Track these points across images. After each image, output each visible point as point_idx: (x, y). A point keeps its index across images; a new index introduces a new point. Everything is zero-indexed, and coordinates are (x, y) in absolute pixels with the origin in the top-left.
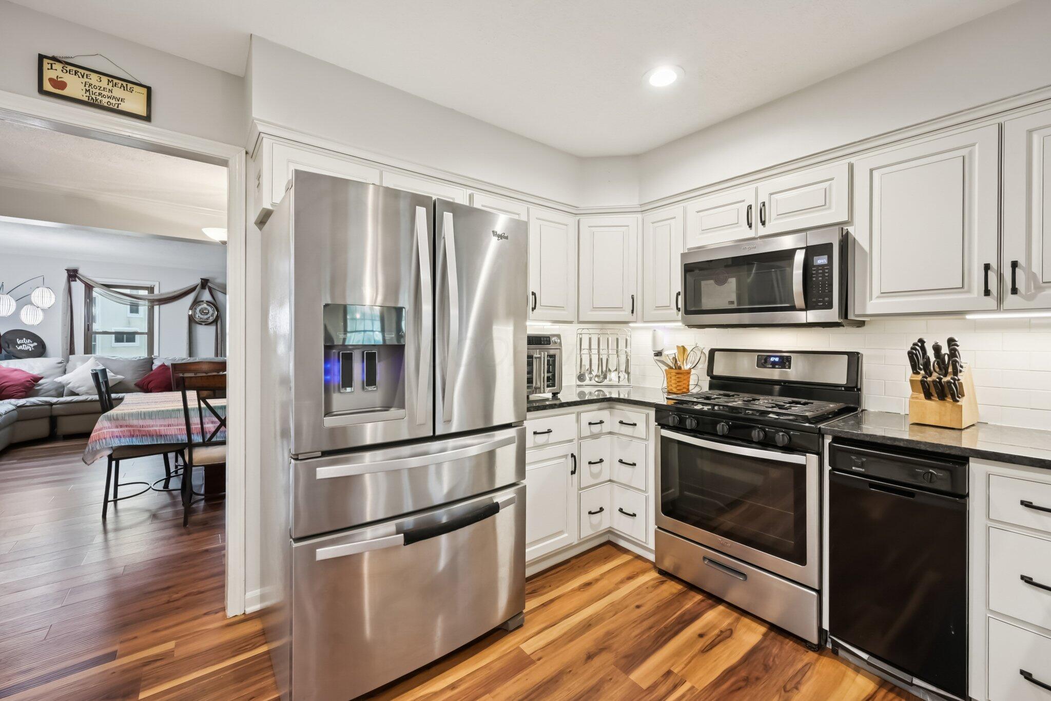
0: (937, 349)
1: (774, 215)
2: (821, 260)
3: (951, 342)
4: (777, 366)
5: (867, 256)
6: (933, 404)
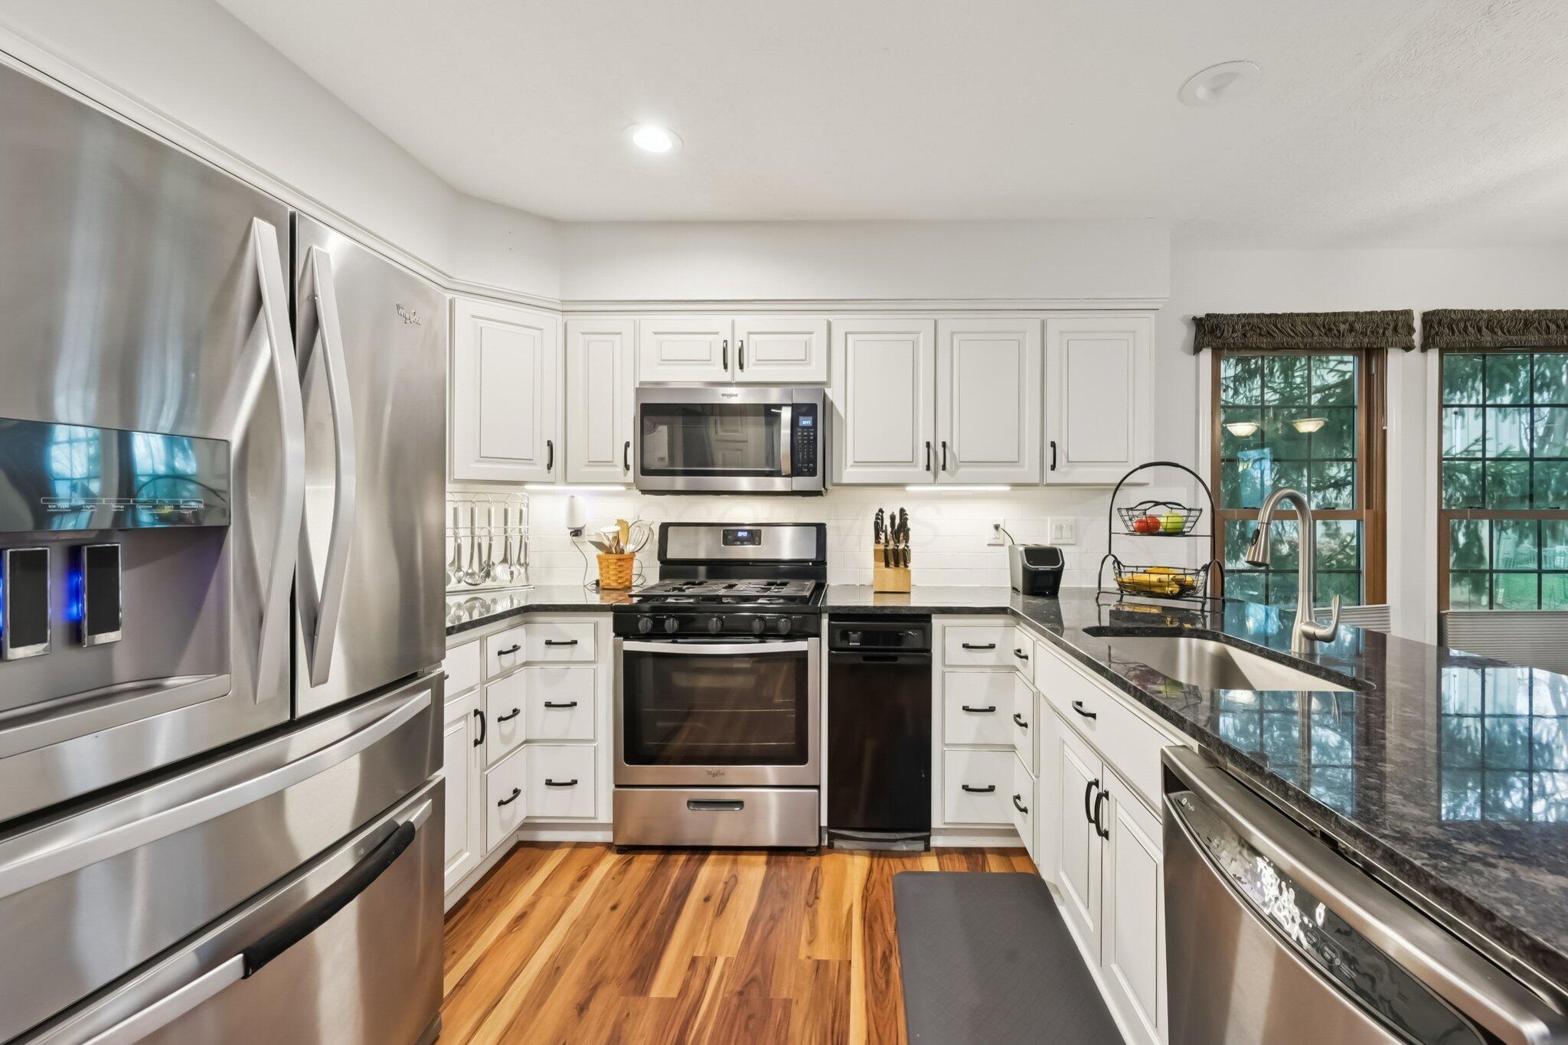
0: (893, 518)
1: (752, 360)
2: (806, 422)
3: (902, 511)
4: (745, 543)
5: (843, 422)
6: (891, 572)
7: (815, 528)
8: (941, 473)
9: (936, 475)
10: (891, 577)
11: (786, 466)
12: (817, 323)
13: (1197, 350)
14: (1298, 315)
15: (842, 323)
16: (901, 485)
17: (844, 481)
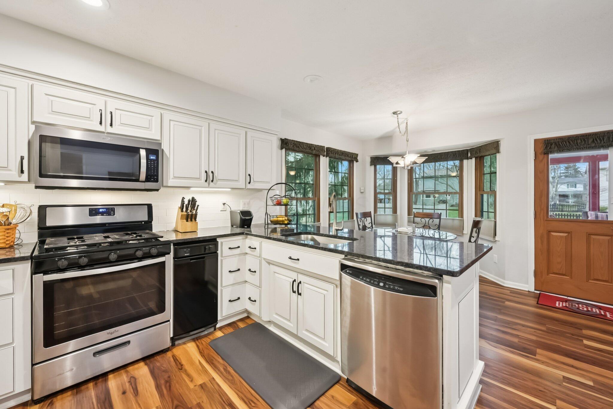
0: (189, 201)
2: (152, 157)
3: (193, 198)
4: (105, 215)
5: (168, 159)
6: (189, 223)
7: (146, 206)
8: (211, 183)
9: (209, 184)
10: (189, 226)
11: (143, 176)
12: (156, 113)
13: (282, 149)
14: (304, 143)
15: (168, 116)
16: (189, 188)
17: (169, 185)
